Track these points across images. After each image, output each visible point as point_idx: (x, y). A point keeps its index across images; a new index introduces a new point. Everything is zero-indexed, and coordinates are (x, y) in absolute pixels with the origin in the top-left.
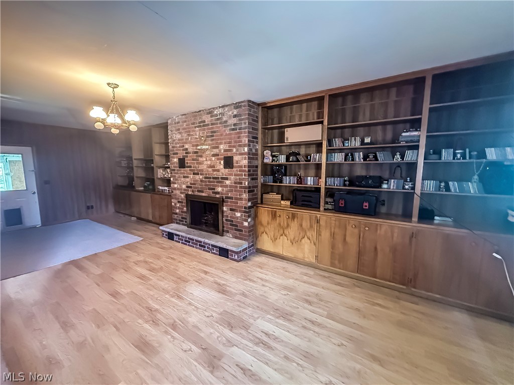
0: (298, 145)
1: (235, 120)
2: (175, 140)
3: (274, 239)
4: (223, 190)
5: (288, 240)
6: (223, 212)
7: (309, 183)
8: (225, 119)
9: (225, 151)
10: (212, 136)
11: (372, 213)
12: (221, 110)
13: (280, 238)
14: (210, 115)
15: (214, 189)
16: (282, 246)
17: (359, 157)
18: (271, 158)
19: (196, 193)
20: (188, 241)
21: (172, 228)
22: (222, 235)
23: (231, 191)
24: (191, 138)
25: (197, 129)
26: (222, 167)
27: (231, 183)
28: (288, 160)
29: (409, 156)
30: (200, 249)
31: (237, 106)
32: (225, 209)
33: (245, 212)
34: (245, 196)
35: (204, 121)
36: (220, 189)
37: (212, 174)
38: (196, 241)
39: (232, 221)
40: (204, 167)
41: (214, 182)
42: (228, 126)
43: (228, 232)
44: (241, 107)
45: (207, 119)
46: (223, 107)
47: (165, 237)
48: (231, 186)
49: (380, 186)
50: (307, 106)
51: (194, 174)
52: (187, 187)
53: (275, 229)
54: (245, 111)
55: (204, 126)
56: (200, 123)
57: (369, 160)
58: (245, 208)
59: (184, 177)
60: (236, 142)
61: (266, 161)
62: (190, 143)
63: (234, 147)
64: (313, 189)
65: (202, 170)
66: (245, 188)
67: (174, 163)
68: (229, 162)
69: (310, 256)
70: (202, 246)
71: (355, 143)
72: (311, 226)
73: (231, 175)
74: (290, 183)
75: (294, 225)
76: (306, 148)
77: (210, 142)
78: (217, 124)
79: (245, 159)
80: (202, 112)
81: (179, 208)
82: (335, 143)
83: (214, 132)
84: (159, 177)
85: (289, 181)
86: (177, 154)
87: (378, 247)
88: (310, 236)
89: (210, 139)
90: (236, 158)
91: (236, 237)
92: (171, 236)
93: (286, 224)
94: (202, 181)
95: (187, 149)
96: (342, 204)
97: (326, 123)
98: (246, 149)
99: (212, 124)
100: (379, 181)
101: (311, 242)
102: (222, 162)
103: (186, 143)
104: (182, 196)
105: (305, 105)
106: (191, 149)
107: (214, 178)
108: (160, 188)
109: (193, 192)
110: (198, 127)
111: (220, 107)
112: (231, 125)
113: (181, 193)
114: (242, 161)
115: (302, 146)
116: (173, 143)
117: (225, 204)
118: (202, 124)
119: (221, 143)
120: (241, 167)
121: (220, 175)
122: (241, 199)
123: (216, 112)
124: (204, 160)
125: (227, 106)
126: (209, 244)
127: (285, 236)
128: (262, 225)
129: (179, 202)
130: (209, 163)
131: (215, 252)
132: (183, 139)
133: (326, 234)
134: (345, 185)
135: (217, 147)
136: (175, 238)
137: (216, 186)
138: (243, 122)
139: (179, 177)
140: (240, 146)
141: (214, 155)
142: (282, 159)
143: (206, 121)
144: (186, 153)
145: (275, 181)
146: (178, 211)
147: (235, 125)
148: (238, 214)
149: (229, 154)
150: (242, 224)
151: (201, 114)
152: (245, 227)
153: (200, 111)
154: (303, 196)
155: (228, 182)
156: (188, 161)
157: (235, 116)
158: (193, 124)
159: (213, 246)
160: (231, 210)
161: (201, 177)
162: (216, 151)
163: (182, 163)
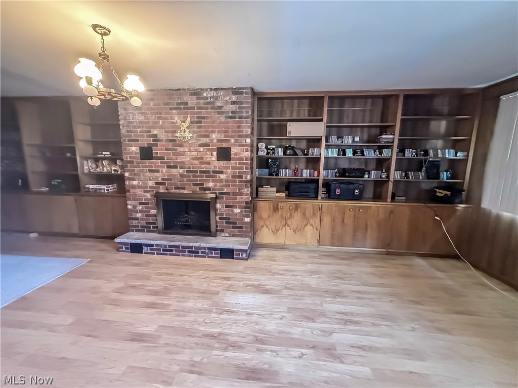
1: (234, 108)
2: (132, 123)
3: (275, 231)
4: (216, 185)
5: (290, 229)
6: (216, 210)
8: (218, 104)
9: (219, 141)
10: (200, 122)
12: (212, 93)
13: (282, 229)
14: (195, 97)
15: (202, 185)
18: (266, 151)
19: (173, 191)
21: (133, 237)
22: (215, 236)
23: (228, 186)
24: (164, 123)
25: (174, 111)
26: (214, 159)
27: (228, 177)
29: (386, 153)
30: (190, 256)
31: (237, 91)
32: (218, 206)
33: (246, 207)
34: (247, 190)
35: (187, 104)
36: (211, 185)
37: (199, 167)
38: (183, 247)
39: (229, 219)
40: (186, 159)
41: (202, 176)
42: (223, 113)
43: (223, 231)
44: (242, 93)
45: (192, 101)
46: (216, 89)
47: (124, 251)
48: (226, 181)
51: (168, 167)
52: (156, 183)
53: (277, 221)
54: (247, 99)
55: (185, 108)
56: (178, 104)
57: (357, 156)
59: (150, 171)
60: (234, 132)
61: (260, 153)
62: (161, 127)
63: (232, 137)
65: (183, 163)
66: (246, 182)
67: (132, 152)
68: (224, 154)
69: (312, 241)
70: (193, 252)
71: (348, 140)
73: (228, 168)
75: (297, 216)
77: (197, 130)
78: (207, 108)
79: (247, 150)
80: (181, 91)
81: (141, 211)
83: (204, 118)
84: (86, 172)
85: (285, 174)
86: (137, 141)
88: (313, 223)
89: (196, 125)
90: (234, 150)
92: (136, 248)
93: (289, 215)
94: (182, 176)
95: (156, 136)
96: (338, 192)
97: (325, 120)
98: (248, 141)
99: (198, 108)
101: (313, 228)
102: (215, 154)
103: (154, 128)
104: (148, 195)
106: (162, 136)
107: (201, 172)
108: (91, 186)
109: (167, 189)
110: (176, 109)
111: (211, 89)
112: (228, 112)
113: (146, 192)
114: (242, 152)
116: (128, 126)
117: (218, 200)
118: (183, 107)
119: (213, 132)
120: (242, 159)
121: (211, 168)
122: (241, 194)
123: (205, 95)
124: (187, 150)
125: (222, 89)
126: (205, 248)
127: (288, 226)
129: (140, 203)
130: (194, 154)
131: (214, 255)
132: (148, 123)
134: (336, 177)
135: (208, 136)
136: (145, 249)
137: (206, 181)
138: (244, 110)
139: (142, 171)
140: (240, 136)
141: (201, 145)
142: (279, 153)
143: (189, 103)
144: (154, 141)
145: (270, 174)
146: (139, 215)
147: (233, 112)
148: (237, 211)
149: (224, 145)
150: (243, 220)
151: (181, 93)
152: (246, 223)
153: (179, 90)
154: (299, 188)
155: (222, 176)
156: (157, 151)
157: (233, 103)
158: (168, 104)
160: (227, 206)
161: (181, 171)
162: (204, 140)
163: (147, 153)
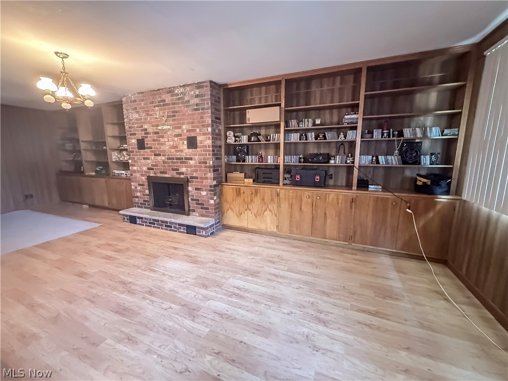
0: (259, 126)
1: (197, 101)
2: (132, 120)
3: (240, 214)
4: (187, 170)
5: (252, 214)
6: (188, 192)
7: (269, 161)
8: (186, 98)
9: (188, 131)
10: (174, 116)
11: (323, 184)
12: (182, 90)
13: (244, 213)
14: (170, 94)
15: (178, 170)
16: (247, 220)
17: (311, 136)
18: (233, 138)
19: (159, 175)
20: (153, 223)
21: (134, 211)
22: (189, 215)
23: (196, 171)
24: (150, 118)
25: (157, 108)
26: (185, 147)
27: (195, 163)
28: (249, 140)
29: (351, 135)
30: (166, 229)
31: (199, 85)
32: (190, 188)
33: (211, 190)
34: (210, 175)
35: (164, 101)
36: (184, 170)
37: (175, 155)
38: (162, 221)
39: (198, 200)
40: (166, 148)
41: (177, 163)
42: (190, 106)
43: (194, 211)
44: (203, 87)
45: (168, 98)
46: (184, 86)
47: (126, 221)
48: (195, 166)
49: (328, 162)
50: (266, 89)
51: (156, 155)
52: (148, 169)
53: (240, 205)
54: (207, 91)
55: (164, 105)
56: (159, 102)
57: (320, 140)
58: (211, 186)
59: (145, 159)
60: (199, 122)
61: (229, 141)
62: (149, 123)
63: (197, 127)
64: (273, 167)
65: (164, 151)
66: (210, 167)
67: (132, 144)
68: (192, 143)
69: (272, 227)
70: (168, 226)
71: (308, 124)
72: (272, 200)
73: (196, 155)
74: (252, 162)
75: (257, 200)
76: (266, 129)
77: (171, 122)
78: (179, 104)
79: (209, 139)
80: (161, 91)
81: (140, 191)
82: (292, 124)
83: (176, 112)
84: (114, 160)
85: (251, 160)
86: (135, 134)
87: (327, 213)
88: (272, 208)
89: (171, 119)
90: (199, 139)
91: (202, 216)
92: (133, 220)
93: (249, 199)
94: (164, 162)
95: (146, 130)
96: (298, 178)
97: (283, 105)
98: (210, 129)
99: (173, 104)
100: (328, 157)
101: (272, 214)
102: (185, 142)
103: (145, 123)
104: (143, 178)
105: (264, 88)
106: (150, 130)
107: (177, 159)
108: (116, 172)
109: (155, 174)
110: (158, 106)
111: (181, 86)
112: (193, 105)
113: (142, 175)
114: (205, 140)
115: (263, 128)
116: (129, 123)
117: (190, 183)
118: (163, 104)
119: (183, 124)
120: (206, 146)
121: (183, 155)
122: (206, 178)
123: (176, 92)
124: (166, 140)
125: (189, 85)
126: (176, 224)
127: (250, 210)
128: (227, 202)
129: (140, 185)
130: (171, 143)
131: (182, 230)
132: (141, 119)
133: (285, 206)
134: (300, 162)
135: (180, 128)
136: (138, 221)
137: (180, 166)
138: (205, 102)
139: (139, 159)
140: (203, 126)
141: (176, 136)
142: (244, 140)
143: (167, 100)
144: (145, 134)
145: (238, 161)
146: (139, 194)
147: (197, 105)
148: (204, 193)
149: (193, 134)
150: (208, 201)
151: (160, 93)
152: (211, 205)
153: (159, 90)
154: (264, 173)
155: (192, 162)
156: (148, 142)
157: (197, 96)
158: (152, 103)
159: (179, 225)
160: (196, 189)
161: (163, 158)
162: (178, 131)
163: (141, 145)
